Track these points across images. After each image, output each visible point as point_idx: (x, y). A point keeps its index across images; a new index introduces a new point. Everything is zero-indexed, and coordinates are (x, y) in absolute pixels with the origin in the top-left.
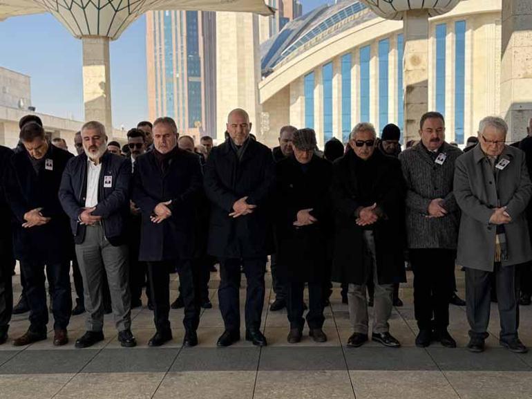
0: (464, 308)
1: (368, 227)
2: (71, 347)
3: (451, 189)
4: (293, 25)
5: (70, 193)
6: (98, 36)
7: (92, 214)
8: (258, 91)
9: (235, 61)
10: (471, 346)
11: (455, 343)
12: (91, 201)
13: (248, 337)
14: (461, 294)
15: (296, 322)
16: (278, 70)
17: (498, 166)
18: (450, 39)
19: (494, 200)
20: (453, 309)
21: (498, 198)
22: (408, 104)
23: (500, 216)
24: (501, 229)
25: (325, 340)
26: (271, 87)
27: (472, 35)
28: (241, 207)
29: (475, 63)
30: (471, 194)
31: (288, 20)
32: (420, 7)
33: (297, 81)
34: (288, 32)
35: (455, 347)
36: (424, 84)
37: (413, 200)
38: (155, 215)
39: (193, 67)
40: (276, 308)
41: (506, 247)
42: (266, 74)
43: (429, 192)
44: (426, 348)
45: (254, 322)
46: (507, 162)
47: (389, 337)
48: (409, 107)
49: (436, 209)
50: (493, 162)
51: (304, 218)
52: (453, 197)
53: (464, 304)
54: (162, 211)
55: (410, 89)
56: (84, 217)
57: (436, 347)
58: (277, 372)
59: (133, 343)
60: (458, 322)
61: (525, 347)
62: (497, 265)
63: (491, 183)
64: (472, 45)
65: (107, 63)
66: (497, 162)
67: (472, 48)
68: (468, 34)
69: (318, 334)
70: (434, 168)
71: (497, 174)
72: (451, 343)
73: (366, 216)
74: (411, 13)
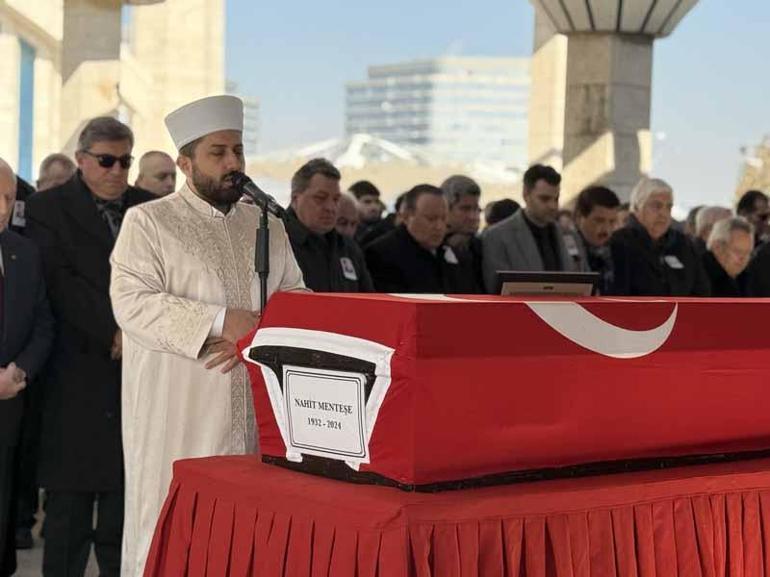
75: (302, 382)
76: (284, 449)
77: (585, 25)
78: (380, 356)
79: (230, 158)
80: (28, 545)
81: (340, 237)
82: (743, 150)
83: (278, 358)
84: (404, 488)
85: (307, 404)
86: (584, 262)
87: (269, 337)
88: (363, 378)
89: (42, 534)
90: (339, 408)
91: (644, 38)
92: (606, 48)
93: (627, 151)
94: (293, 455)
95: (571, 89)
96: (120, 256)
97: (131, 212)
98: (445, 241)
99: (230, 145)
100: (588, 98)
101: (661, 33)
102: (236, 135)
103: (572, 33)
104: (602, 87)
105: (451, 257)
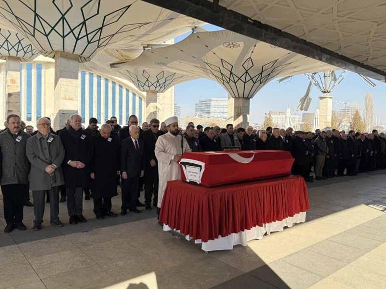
0: (33, 207)
10: (34, 228)
11: (26, 228)
14: (31, 200)
17: (48, 141)
18: (34, 72)
20: (26, 209)
21: (50, 155)
22: (8, 102)
27: (45, 71)
29: (46, 85)
32: (15, 56)
35: (26, 229)
36: (19, 94)
44: (11, 233)
46: (52, 139)
48: (10, 104)
50: (46, 139)
53: (32, 206)
55: (10, 95)
61: (62, 224)
63: (46, 148)
64: (45, 76)
66: (47, 139)
67: (45, 78)
68: (43, 71)
70: (15, 143)
71: (49, 144)
72: (23, 227)
74: (10, 58)
75: (189, 168)
76: (186, 179)
77: (237, 96)
78: (203, 164)
79: (176, 127)
80: (142, 191)
81: (195, 138)
82: (266, 114)
83: (185, 164)
84: (207, 187)
85: (190, 172)
86: (238, 141)
87: (183, 160)
88: (200, 168)
89: (145, 188)
90: (196, 173)
91: (248, 98)
92: (241, 100)
93: (245, 118)
94: (188, 181)
95: (235, 107)
96: (157, 144)
97: (159, 137)
98: (214, 138)
99: (176, 125)
100: (238, 110)
101: (251, 97)
102: (177, 123)
103: (235, 98)
104: (241, 107)
105: (215, 141)
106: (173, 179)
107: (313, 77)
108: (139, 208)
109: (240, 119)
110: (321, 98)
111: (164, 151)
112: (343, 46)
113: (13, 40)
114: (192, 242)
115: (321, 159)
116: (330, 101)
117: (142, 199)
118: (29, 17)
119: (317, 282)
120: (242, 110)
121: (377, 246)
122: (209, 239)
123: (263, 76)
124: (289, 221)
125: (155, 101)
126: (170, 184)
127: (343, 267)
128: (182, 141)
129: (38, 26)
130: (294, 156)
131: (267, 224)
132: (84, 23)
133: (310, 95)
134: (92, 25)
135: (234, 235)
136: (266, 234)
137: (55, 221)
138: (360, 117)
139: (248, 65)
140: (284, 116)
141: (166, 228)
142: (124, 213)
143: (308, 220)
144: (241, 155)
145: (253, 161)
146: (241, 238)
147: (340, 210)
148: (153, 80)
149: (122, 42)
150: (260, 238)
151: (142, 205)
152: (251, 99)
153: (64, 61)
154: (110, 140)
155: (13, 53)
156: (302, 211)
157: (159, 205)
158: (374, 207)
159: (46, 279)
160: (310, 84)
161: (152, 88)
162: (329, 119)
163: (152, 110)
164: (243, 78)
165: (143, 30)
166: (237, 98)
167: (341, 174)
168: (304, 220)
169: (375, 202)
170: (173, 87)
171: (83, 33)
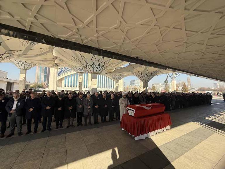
1: (71, 110)
2: (4, 138)
3: (83, 103)
4: (64, 69)
5: (9, 107)
6: (24, 69)
7: (14, 111)
8: (57, 78)
9: (53, 74)
10: (85, 125)
12: (14, 108)
13: (48, 129)
15: (57, 125)
16: (61, 75)
19: (88, 105)
23: (89, 107)
24: (89, 109)
25: (62, 127)
26: (59, 78)
28: (48, 108)
30: (86, 104)
31: (63, 68)
33: (64, 77)
34: (63, 70)
36: (82, 82)
37: (77, 105)
38: (29, 110)
39: (45, 73)
40: (54, 121)
41: (90, 111)
42: (59, 76)
43: (80, 104)
45: (49, 126)
46: (90, 100)
47: (73, 126)
49: (80, 107)
51: (60, 109)
52: (83, 105)
54: (31, 110)
55: (80, 82)
56: (12, 112)
57: (80, 126)
58: (52, 137)
59: (22, 134)
60: (83, 122)
62: (89, 114)
65: (26, 74)
68: (88, 74)
69: (61, 126)
71: (89, 102)
72: (82, 125)
73: (70, 108)
74: (80, 73)
75: (130, 111)
76: (129, 114)
78: (134, 110)
83: (129, 109)
84: (136, 118)
87: (128, 108)
90: (132, 113)
97: (120, 99)
105: (137, 98)
106: (124, 113)
107: (168, 74)
108: (114, 120)
109: (145, 89)
110: (172, 81)
111: (122, 103)
112: (179, 67)
113: (81, 68)
114: (131, 136)
115: (174, 103)
116: (175, 82)
117: (115, 116)
118: (85, 64)
119: (178, 158)
120: (145, 85)
121: (200, 142)
122: (137, 136)
123: (152, 75)
124: (164, 129)
125: (118, 82)
126: (124, 115)
127: (188, 151)
128: (127, 101)
129: (87, 66)
130: (165, 106)
131: (157, 130)
132: (99, 64)
133: (168, 80)
134: (101, 65)
135: (145, 134)
136: (156, 133)
137: (90, 123)
138: (186, 86)
139: (147, 72)
140: (159, 85)
141: (123, 129)
142: (110, 121)
143: (171, 128)
144: (147, 107)
145: (151, 108)
146: (148, 135)
147: (183, 124)
148: (117, 77)
149: (110, 68)
150: (155, 135)
151: (115, 118)
152: (148, 82)
153: (94, 74)
154: (106, 99)
155: (81, 71)
156: (169, 125)
157: (121, 120)
158: (197, 123)
159: (87, 145)
160: (168, 76)
161: (117, 79)
162: (175, 88)
163: (117, 85)
164: (145, 76)
165: (115, 65)
166: (144, 82)
167: (181, 107)
168: (170, 128)
169: (197, 121)
170: (123, 79)
171: (99, 67)
